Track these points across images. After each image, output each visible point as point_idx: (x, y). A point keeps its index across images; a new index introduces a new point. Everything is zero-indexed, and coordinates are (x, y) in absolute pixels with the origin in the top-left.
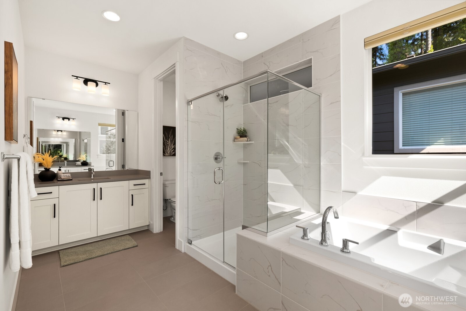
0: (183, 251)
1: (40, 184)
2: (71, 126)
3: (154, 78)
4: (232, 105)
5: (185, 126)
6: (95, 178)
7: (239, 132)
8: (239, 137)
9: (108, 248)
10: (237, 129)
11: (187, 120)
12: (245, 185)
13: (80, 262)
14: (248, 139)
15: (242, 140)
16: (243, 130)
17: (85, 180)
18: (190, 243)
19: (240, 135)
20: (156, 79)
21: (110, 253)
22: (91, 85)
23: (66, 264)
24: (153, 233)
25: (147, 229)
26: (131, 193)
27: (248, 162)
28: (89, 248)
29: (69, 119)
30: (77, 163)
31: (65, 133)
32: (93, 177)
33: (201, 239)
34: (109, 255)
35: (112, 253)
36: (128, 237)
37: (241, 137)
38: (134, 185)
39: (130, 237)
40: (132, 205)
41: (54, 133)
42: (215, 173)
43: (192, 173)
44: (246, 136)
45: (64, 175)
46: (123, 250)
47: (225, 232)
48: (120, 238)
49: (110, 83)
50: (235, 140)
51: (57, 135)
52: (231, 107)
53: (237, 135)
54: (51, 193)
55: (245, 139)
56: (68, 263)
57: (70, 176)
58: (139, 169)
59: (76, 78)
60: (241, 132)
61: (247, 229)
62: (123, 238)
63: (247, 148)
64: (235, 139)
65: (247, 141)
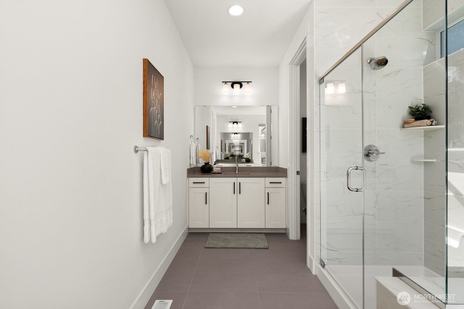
0: (314, 273)
1: (202, 175)
2: (239, 128)
3: (290, 64)
4: (399, 71)
5: (316, 112)
6: (239, 173)
7: (413, 111)
8: (414, 119)
9: (242, 242)
10: (410, 107)
11: (319, 104)
12: (427, 199)
13: (217, 248)
14: (432, 122)
15: (418, 125)
16: (423, 109)
17: (231, 174)
18: (323, 266)
19: (416, 116)
20: (291, 64)
21: (241, 248)
22: (237, 86)
23: (208, 246)
24: (289, 239)
25: (285, 232)
26: (268, 190)
27: (435, 160)
28: (229, 237)
29: (237, 123)
30: (242, 160)
31: (239, 135)
32: (238, 172)
33: (341, 264)
34: (240, 250)
35: (243, 248)
36: (263, 236)
37: (417, 119)
38: (270, 183)
39: (265, 237)
40: (268, 204)
41: (233, 135)
42: (348, 175)
43: (327, 173)
44: (429, 118)
45: (216, 169)
46: (253, 248)
47: (365, 266)
48: (255, 235)
49: (251, 82)
50: (405, 126)
51: (234, 137)
52: (396, 75)
53: (411, 116)
54: (204, 183)
55: (428, 122)
56: (210, 246)
57: (220, 169)
58: (280, 167)
59: (225, 83)
60: (417, 111)
61: (401, 278)
62: (259, 236)
63: (431, 137)
64: (405, 124)
65: (431, 125)
